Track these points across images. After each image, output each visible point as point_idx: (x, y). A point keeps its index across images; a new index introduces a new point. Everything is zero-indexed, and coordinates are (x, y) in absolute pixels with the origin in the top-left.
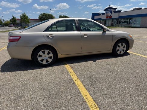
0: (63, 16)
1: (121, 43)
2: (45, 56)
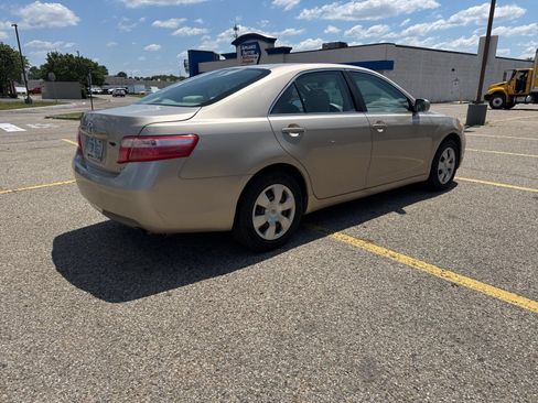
0: (64, 54)
1: (447, 149)
2: (273, 211)
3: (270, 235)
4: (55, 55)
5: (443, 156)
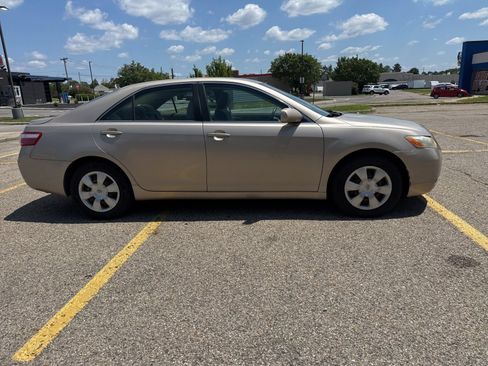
1: (366, 168)
2: (99, 191)
3: (97, 207)
4: (343, 60)
5: (355, 175)
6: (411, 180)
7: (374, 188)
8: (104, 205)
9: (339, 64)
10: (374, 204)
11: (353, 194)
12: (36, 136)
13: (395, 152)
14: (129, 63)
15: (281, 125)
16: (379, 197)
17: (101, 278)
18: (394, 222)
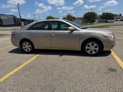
0: (106, 13)
1: (91, 43)
2: (27, 47)
3: (26, 50)
4: (104, 13)
5: (88, 45)
6: (104, 47)
7: (94, 48)
8: (28, 50)
9: (102, 14)
10: (94, 53)
11: (88, 50)
12: (14, 34)
13: (99, 39)
14: (49, 16)
15: (69, 31)
16: (95, 51)
17: (20, 67)
18: (99, 58)
